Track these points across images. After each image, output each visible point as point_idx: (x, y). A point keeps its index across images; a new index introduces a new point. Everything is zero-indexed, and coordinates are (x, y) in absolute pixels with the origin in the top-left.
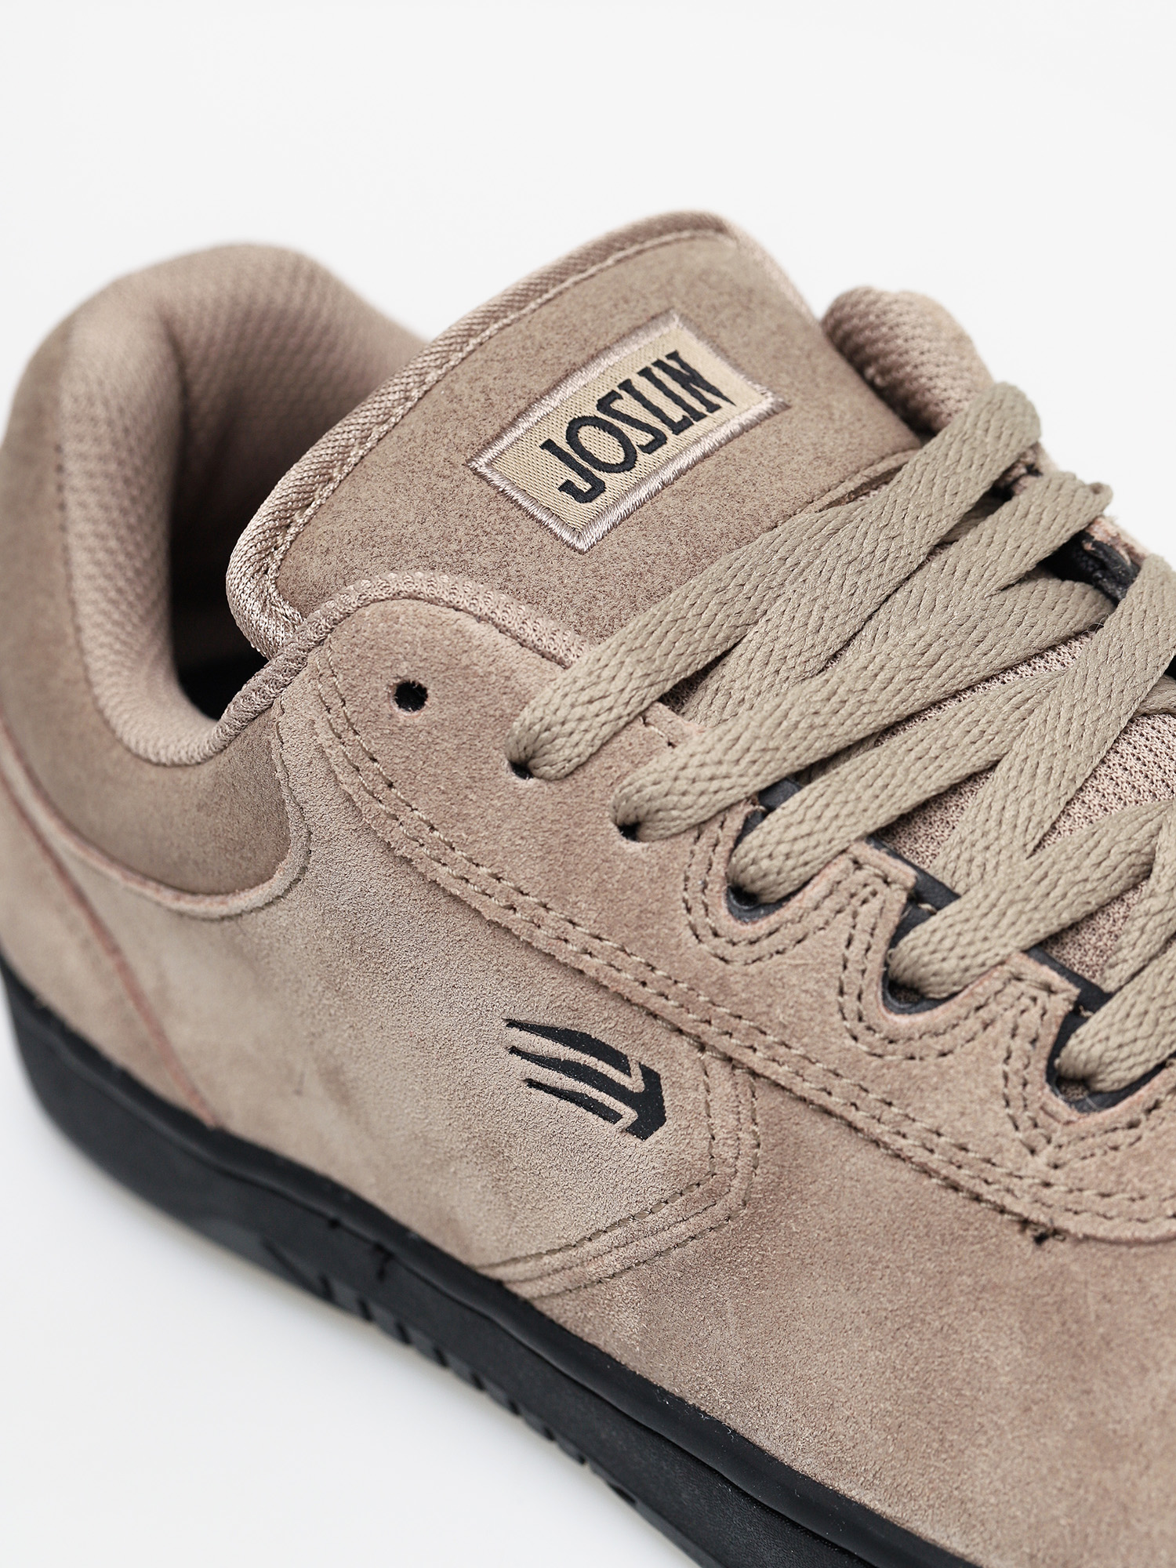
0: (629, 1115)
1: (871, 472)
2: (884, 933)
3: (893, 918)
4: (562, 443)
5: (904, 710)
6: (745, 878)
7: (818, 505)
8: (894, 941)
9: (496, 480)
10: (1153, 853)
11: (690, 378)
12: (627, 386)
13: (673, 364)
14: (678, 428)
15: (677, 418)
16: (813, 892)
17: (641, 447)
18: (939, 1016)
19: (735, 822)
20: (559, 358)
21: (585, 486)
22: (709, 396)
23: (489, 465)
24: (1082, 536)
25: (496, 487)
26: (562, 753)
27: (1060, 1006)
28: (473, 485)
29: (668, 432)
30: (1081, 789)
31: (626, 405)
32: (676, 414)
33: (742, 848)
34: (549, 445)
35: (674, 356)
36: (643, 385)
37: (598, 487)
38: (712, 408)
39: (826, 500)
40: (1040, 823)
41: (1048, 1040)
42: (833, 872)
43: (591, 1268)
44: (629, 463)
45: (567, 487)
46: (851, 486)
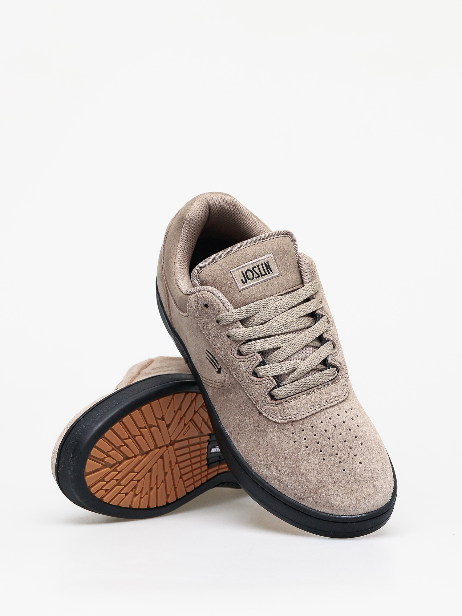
0: (217, 370)
1: (288, 291)
2: (255, 365)
3: (256, 364)
4: (244, 273)
5: (273, 334)
6: (241, 350)
7: (277, 295)
8: (256, 367)
9: (233, 275)
10: (297, 368)
11: (268, 267)
12: (258, 266)
13: (267, 263)
14: (262, 275)
15: (263, 274)
16: (248, 356)
17: (255, 277)
18: (258, 379)
19: (242, 343)
20: (250, 258)
21: (244, 281)
22: (269, 271)
23: (233, 272)
24: (315, 311)
25: (233, 276)
26: (222, 323)
27: (273, 386)
28: (229, 274)
29: (260, 276)
30: (291, 355)
31: (257, 269)
32: (263, 273)
33: (242, 346)
34: (242, 272)
35: (268, 262)
36: (260, 267)
37: (246, 282)
38: (269, 273)
39: (278, 294)
40: (283, 358)
41: (270, 389)
42: (251, 355)
43: (208, 383)
44: (252, 280)
45: (242, 280)
46: (283, 292)
